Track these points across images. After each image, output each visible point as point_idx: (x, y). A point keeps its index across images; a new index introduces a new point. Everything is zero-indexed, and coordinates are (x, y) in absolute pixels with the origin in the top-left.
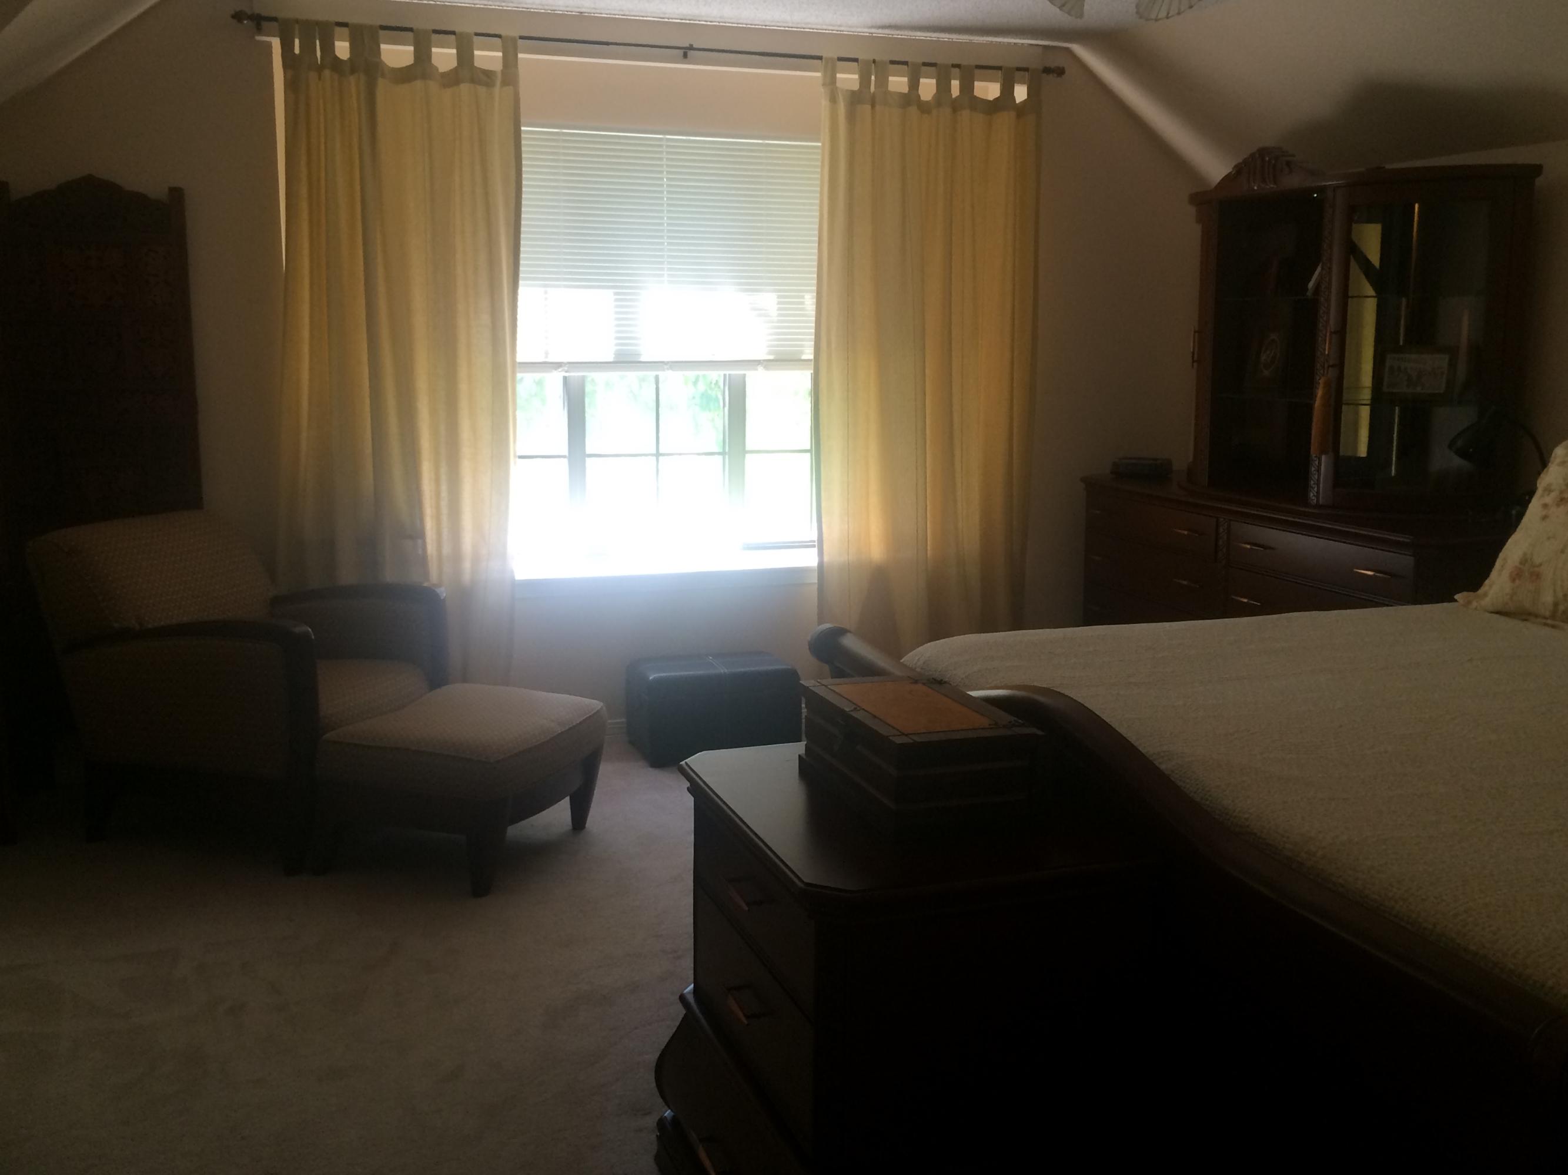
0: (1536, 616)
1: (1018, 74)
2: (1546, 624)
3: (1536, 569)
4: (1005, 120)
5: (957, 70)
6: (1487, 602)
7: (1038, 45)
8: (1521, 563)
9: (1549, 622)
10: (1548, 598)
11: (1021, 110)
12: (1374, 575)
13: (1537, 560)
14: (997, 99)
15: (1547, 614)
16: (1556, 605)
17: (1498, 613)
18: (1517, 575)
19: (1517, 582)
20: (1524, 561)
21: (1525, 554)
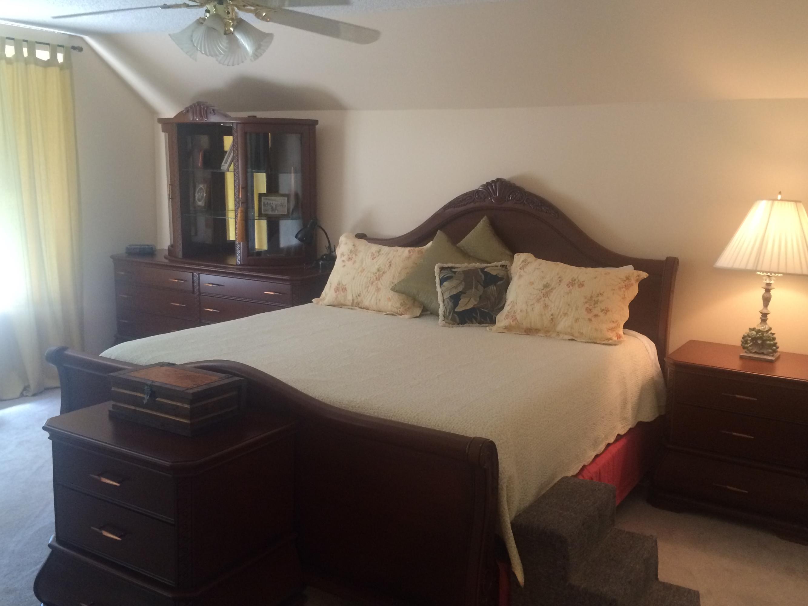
0: (345, 305)
1: (59, 48)
2: (349, 308)
3: (344, 287)
4: (54, 72)
5: (25, 43)
6: (326, 301)
7: (66, 34)
8: (338, 285)
9: (350, 307)
10: (350, 298)
11: (62, 67)
12: (274, 294)
13: (344, 283)
14: (48, 60)
15: (350, 304)
16: (353, 300)
17: (331, 305)
18: (337, 290)
19: (337, 292)
20: (339, 284)
21: (339, 281)
